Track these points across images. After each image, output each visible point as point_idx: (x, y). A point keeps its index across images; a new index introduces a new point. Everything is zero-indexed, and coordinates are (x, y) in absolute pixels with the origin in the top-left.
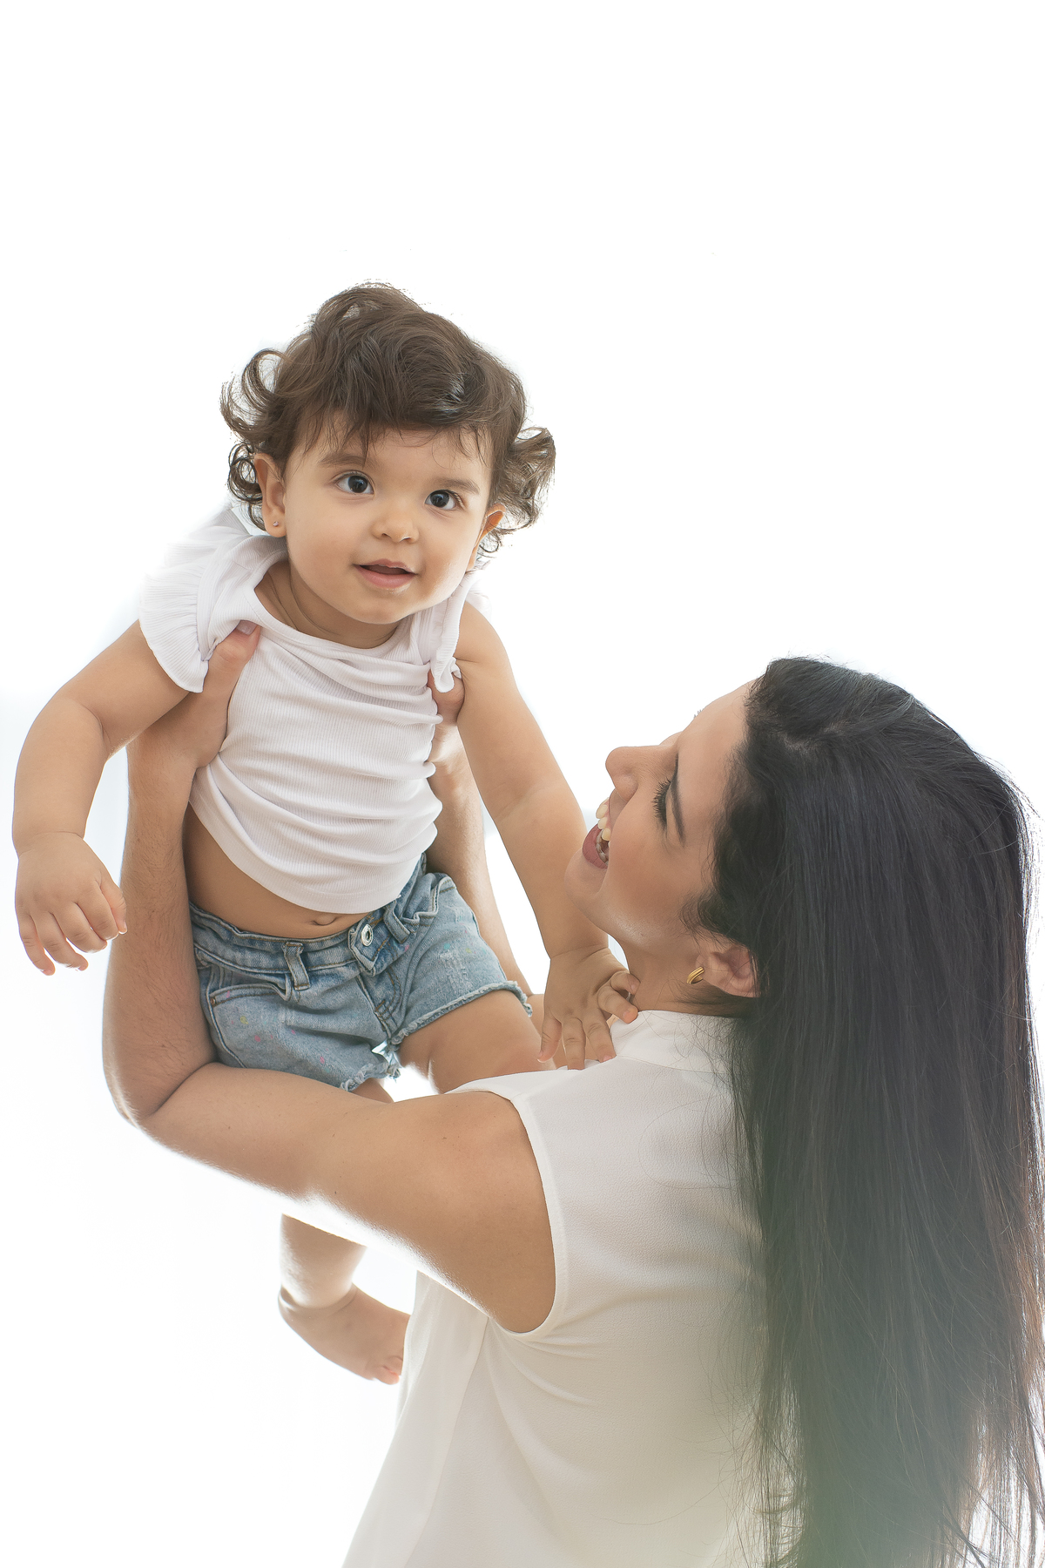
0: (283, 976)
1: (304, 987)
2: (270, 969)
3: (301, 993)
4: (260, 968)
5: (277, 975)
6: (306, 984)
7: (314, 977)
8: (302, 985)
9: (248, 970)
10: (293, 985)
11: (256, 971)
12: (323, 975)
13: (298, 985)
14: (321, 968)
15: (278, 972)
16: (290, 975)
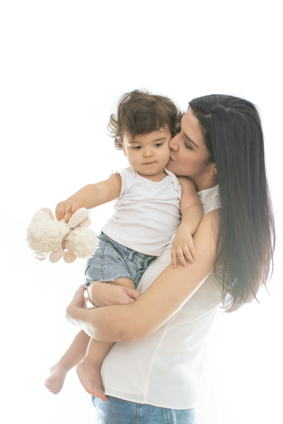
0: (126, 255)
1: (129, 261)
2: (125, 251)
3: (127, 261)
4: (123, 249)
5: (125, 253)
6: (130, 260)
7: (132, 260)
8: (129, 260)
9: (120, 247)
10: (127, 258)
11: (122, 249)
12: (134, 262)
13: (128, 259)
14: (135, 259)
15: (126, 253)
16: (128, 256)
